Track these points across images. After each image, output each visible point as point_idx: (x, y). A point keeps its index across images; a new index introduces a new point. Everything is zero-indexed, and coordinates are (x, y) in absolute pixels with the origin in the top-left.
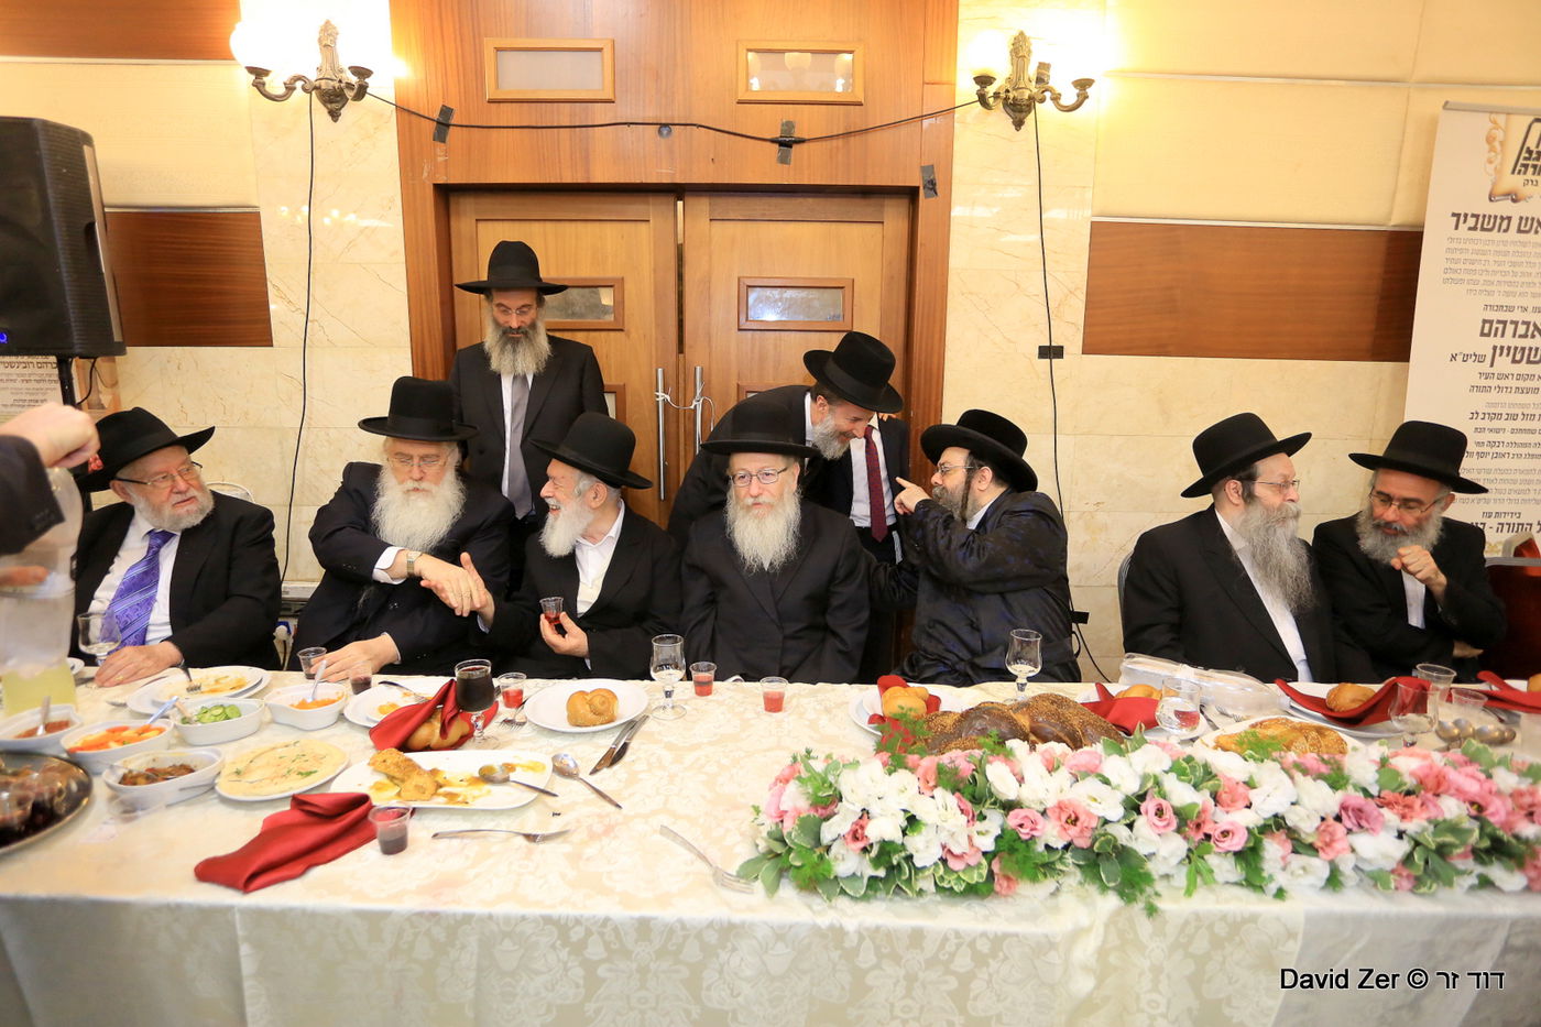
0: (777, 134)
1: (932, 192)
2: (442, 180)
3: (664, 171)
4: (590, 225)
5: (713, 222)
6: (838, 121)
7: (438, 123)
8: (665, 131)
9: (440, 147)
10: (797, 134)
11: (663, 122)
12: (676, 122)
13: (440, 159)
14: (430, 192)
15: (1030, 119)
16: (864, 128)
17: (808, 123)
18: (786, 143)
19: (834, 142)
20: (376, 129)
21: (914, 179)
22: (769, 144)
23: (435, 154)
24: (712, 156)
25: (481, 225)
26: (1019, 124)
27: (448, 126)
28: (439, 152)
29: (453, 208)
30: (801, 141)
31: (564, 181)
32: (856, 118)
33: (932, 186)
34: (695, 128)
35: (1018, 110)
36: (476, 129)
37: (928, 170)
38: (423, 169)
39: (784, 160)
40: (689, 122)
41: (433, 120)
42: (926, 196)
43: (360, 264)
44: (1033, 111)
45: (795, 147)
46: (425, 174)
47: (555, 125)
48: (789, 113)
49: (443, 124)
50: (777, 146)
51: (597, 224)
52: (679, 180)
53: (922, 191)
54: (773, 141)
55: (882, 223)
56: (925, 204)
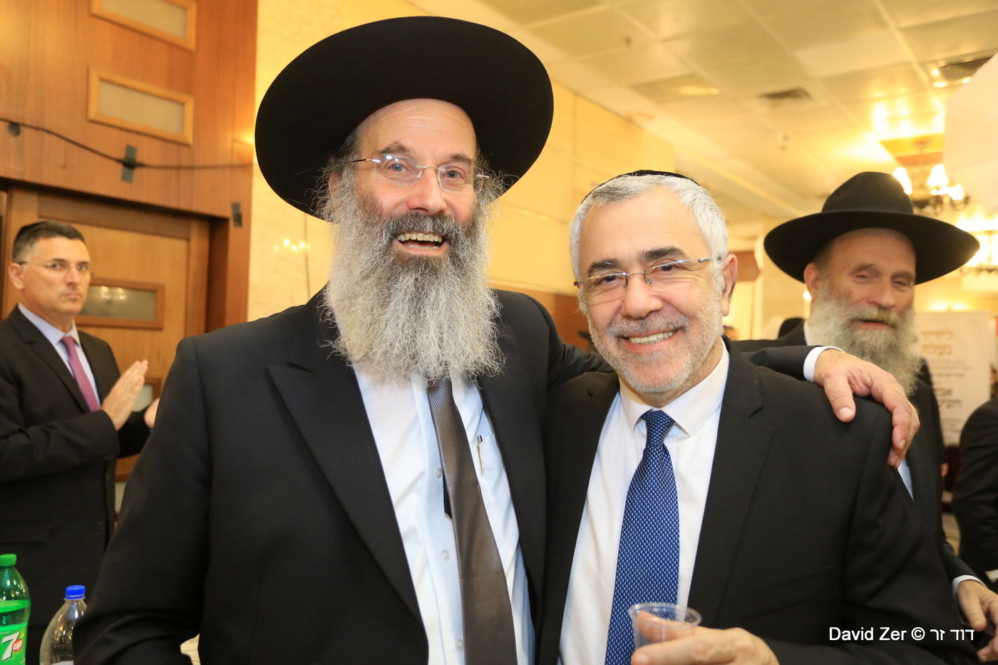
0: (122, 155)
1: (239, 223)
6: (170, 154)
8: (15, 130)
10: (140, 158)
11: (13, 120)
12: (28, 124)
17: (148, 152)
18: (129, 165)
19: (169, 173)
21: (226, 212)
22: (113, 163)
24: (62, 164)
30: (142, 165)
32: (183, 155)
33: (238, 219)
37: (236, 207)
39: (127, 178)
40: (40, 127)
42: (235, 226)
45: (137, 173)
48: (132, 140)
50: (119, 167)
53: (232, 223)
54: (118, 161)
55: (188, 240)
56: (233, 230)
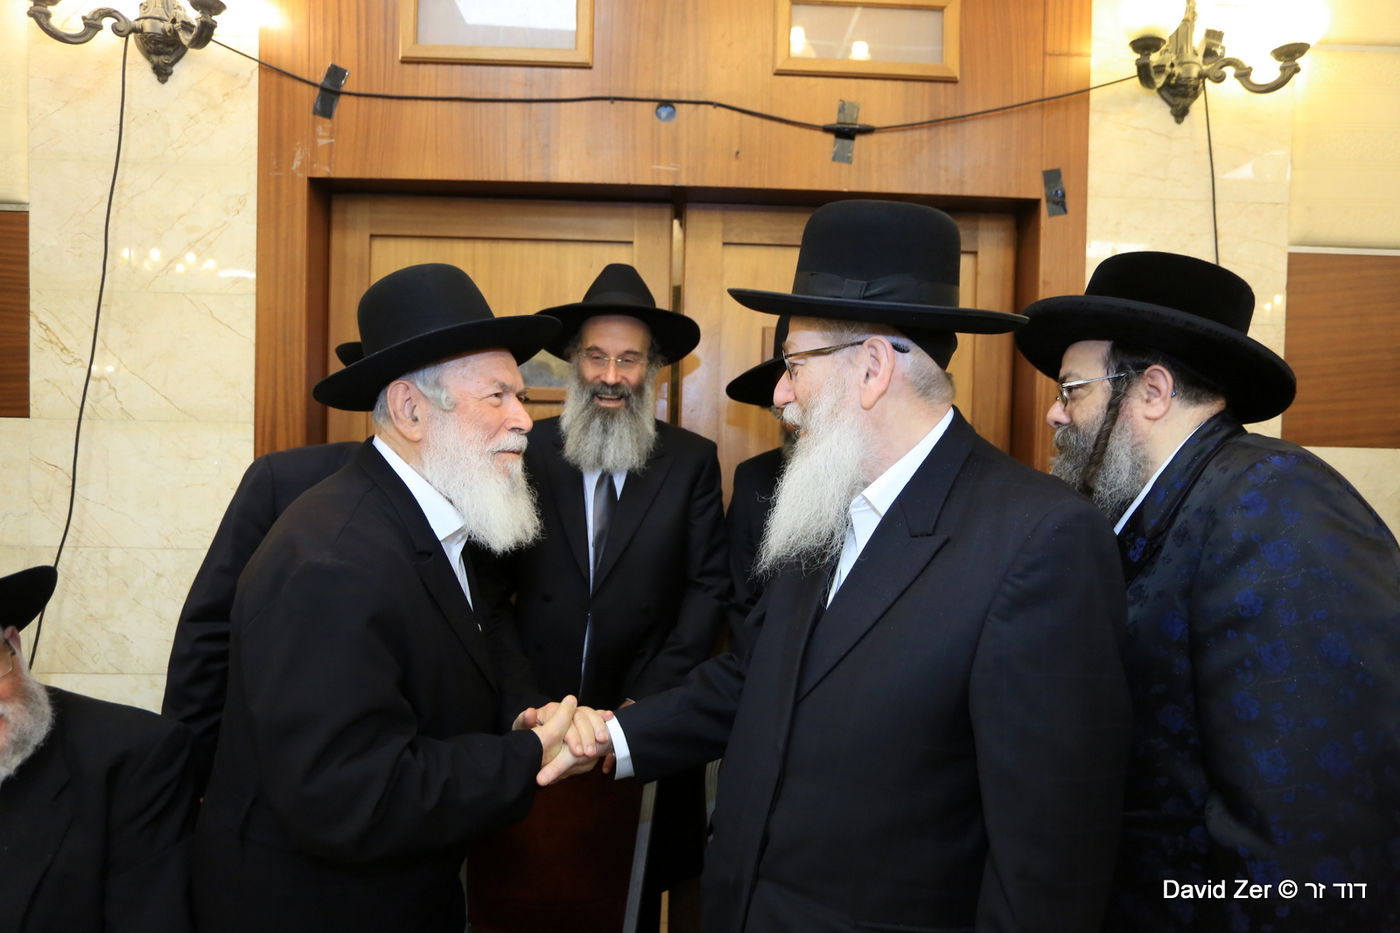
0: (832, 119)
1: (1059, 208)
2: (323, 171)
3: (661, 167)
4: (542, 247)
5: (727, 247)
6: (921, 103)
7: (323, 89)
8: (664, 112)
9: (323, 126)
10: (863, 120)
11: (665, 97)
12: (684, 98)
13: (322, 142)
14: (302, 192)
15: (1197, 107)
16: (959, 114)
17: (876, 105)
18: (845, 133)
19: (916, 134)
20: (227, 94)
21: (1032, 188)
22: (819, 134)
23: (314, 133)
24: (735, 149)
25: (378, 244)
26: (1180, 114)
27: (338, 94)
28: (320, 129)
29: (336, 217)
30: (868, 130)
31: (511, 178)
32: (946, 101)
33: (1059, 203)
34: (710, 107)
35: (1179, 95)
36: (380, 101)
37: (1052, 177)
38: (294, 153)
39: (842, 157)
40: (701, 99)
41: (315, 85)
42: (1052, 213)
43: (183, 294)
44: (1202, 96)
45: (860, 140)
46: (297, 163)
47: (501, 97)
48: (849, 90)
49: (330, 92)
50: (831, 138)
51: (553, 247)
52: (684, 180)
53: (1044, 207)
54: (827, 129)
55: (975, 253)
56: (1048, 224)
